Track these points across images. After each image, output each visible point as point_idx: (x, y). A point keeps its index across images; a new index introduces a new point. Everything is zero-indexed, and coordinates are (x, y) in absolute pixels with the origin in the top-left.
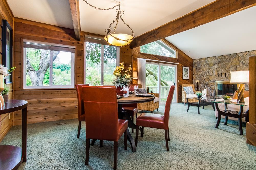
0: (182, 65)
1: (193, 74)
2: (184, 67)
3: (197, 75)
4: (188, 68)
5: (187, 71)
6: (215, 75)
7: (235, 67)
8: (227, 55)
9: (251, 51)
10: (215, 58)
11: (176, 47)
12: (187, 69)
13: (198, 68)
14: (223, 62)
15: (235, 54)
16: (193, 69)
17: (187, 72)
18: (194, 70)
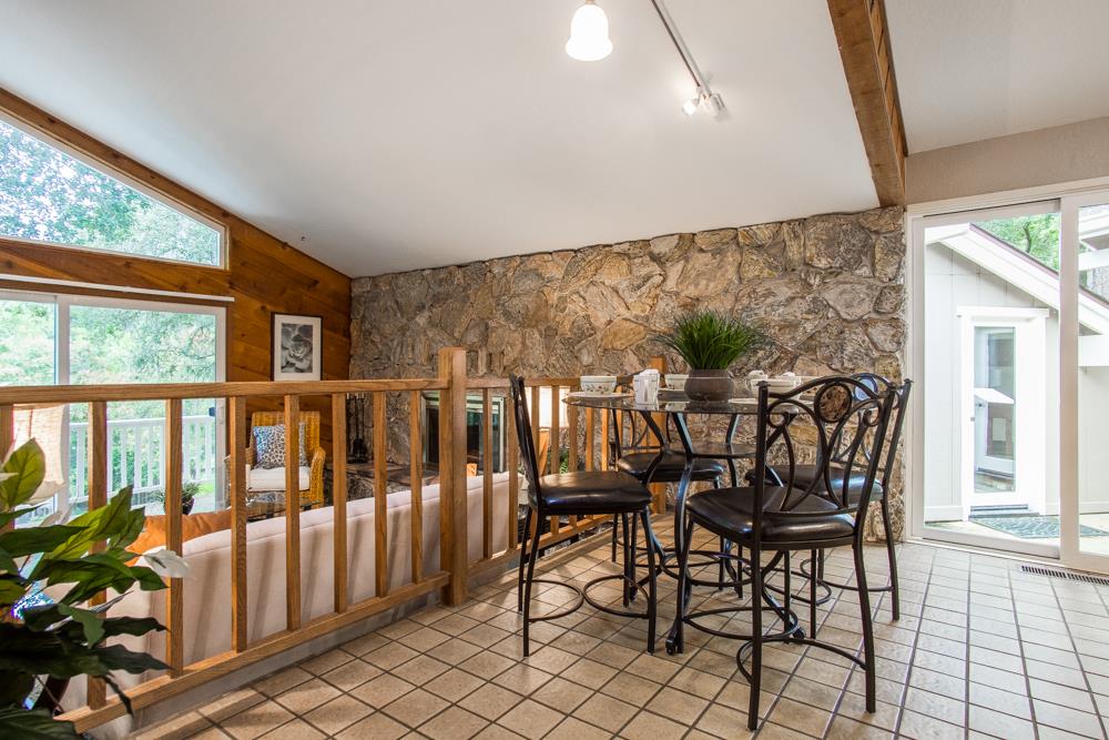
0: (269, 307)
1: (352, 352)
2: (280, 320)
3: (362, 357)
4: (315, 323)
5: (311, 336)
6: (423, 365)
7: (483, 328)
8: (459, 266)
9: (530, 255)
10: (423, 278)
11: (218, 208)
12: (307, 330)
13: (368, 326)
14: (447, 299)
15: (484, 262)
16: (352, 329)
17: (309, 345)
18: (354, 334)
